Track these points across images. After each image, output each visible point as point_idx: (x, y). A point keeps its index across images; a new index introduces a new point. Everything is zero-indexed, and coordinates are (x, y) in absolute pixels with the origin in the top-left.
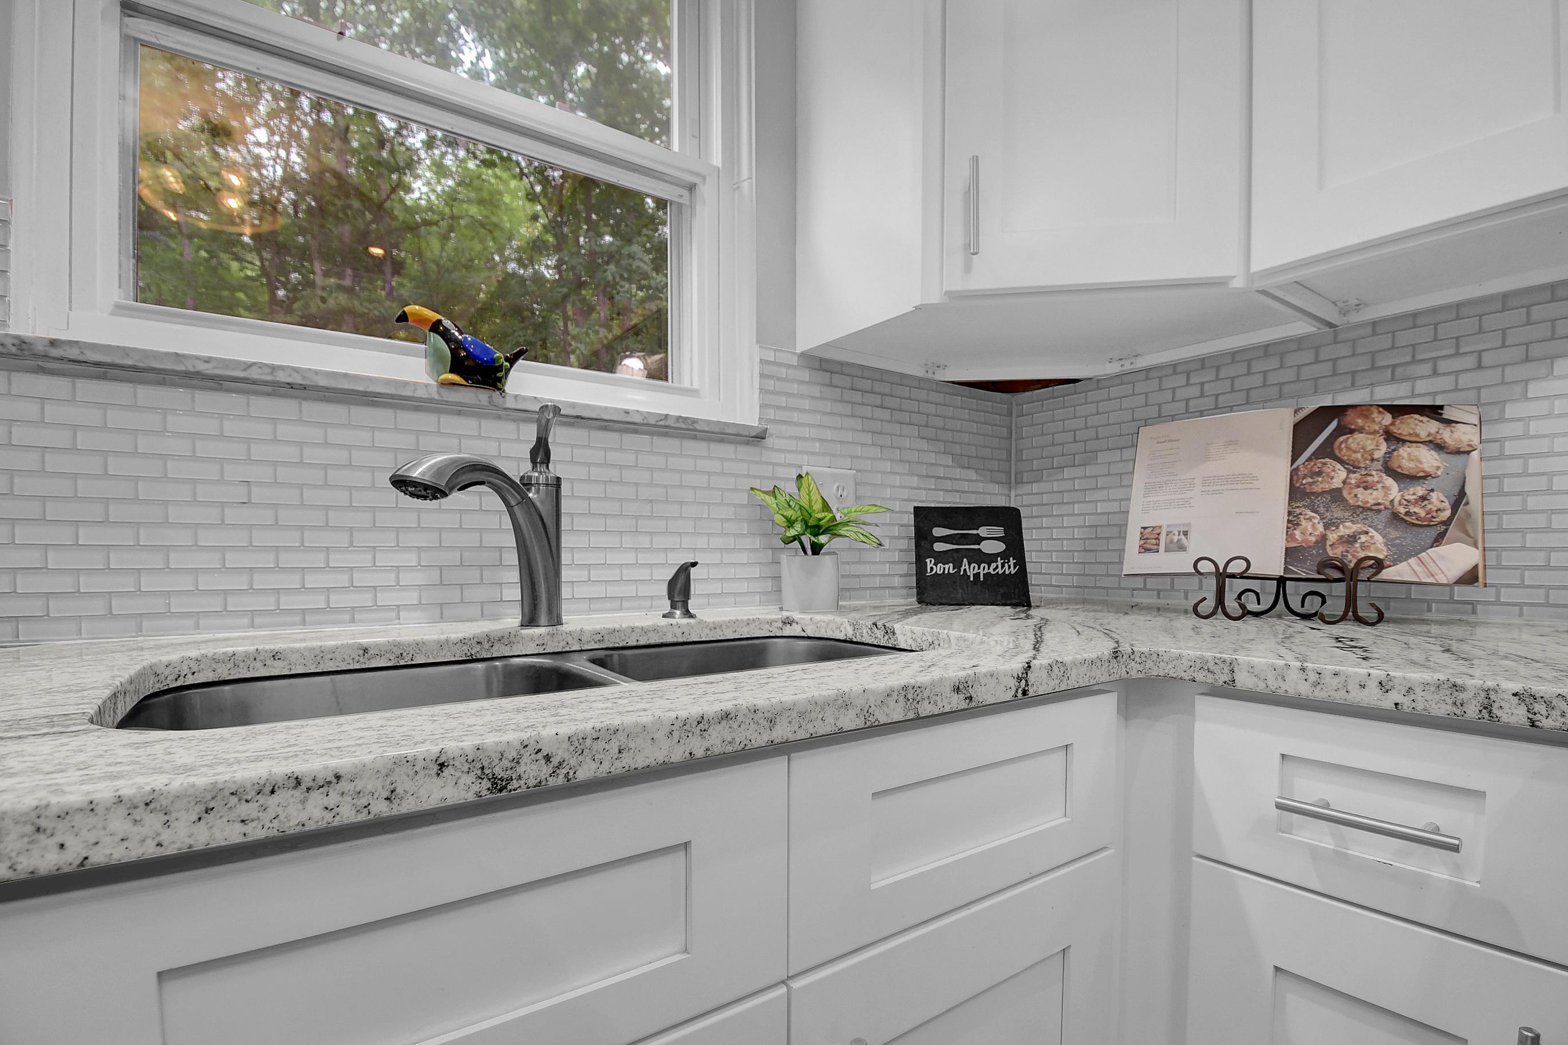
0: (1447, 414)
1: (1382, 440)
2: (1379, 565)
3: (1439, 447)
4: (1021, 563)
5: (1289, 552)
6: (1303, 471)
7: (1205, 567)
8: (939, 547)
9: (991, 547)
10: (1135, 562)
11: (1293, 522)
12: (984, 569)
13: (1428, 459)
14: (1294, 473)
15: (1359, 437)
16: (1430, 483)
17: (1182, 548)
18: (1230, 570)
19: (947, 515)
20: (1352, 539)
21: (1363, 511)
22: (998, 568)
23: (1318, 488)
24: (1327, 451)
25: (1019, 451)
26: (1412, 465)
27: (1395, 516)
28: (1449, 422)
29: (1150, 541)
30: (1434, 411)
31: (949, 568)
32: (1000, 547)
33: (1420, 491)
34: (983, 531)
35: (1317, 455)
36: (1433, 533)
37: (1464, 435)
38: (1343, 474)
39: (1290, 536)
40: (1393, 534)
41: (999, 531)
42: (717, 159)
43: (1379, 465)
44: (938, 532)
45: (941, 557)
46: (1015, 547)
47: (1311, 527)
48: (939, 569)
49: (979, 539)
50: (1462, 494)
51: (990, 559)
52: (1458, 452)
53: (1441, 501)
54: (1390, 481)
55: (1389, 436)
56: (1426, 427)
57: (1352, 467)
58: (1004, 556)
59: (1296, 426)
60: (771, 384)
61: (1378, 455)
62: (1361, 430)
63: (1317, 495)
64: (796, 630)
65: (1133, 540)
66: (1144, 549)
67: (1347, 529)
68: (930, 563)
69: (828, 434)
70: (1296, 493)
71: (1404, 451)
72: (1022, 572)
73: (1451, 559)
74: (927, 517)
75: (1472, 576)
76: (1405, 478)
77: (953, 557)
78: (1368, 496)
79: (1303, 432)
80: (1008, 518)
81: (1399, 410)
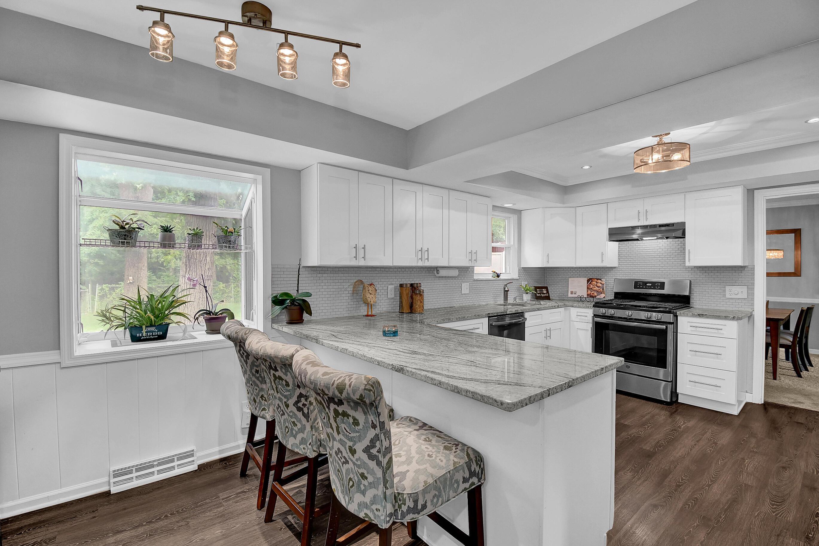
0: (602, 280)
2: (596, 296)
3: (601, 284)
5: (587, 295)
7: (579, 296)
8: (538, 292)
9: (544, 292)
10: (570, 295)
11: (587, 291)
12: (544, 295)
13: (600, 285)
14: (587, 286)
15: (593, 282)
16: (601, 287)
17: (576, 294)
18: (582, 297)
19: (539, 288)
20: (593, 293)
21: (594, 290)
24: (590, 283)
25: (546, 280)
27: (597, 291)
31: (540, 295)
32: (546, 292)
34: (543, 290)
37: (603, 282)
38: (592, 286)
39: (587, 293)
40: (597, 293)
41: (546, 290)
42: (512, 243)
43: (596, 285)
44: (538, 290)
45: (538, 294)
46: (548, 292)
47: (589, 292)
48: (538, 295)
49: (543, 291)
51: (545, 294)
52: (603, 284)
53: (601, 289)
55: (597, 282)
56: (600, 281)
60: (519, 272)
63: (590, 288)
66: (571, 294)
67: (593, 292)
69: (525, 277)
70: (588, 288)
71: (598, 284)
72: (549, 295)
73: (602, 296)
74: (536, 288)
75: (604, 297)
76: (598, 287)
77: (540, 293)
78: (595, 289)
79: (588, 281)
80: (546, 288)
81: (597, 279)
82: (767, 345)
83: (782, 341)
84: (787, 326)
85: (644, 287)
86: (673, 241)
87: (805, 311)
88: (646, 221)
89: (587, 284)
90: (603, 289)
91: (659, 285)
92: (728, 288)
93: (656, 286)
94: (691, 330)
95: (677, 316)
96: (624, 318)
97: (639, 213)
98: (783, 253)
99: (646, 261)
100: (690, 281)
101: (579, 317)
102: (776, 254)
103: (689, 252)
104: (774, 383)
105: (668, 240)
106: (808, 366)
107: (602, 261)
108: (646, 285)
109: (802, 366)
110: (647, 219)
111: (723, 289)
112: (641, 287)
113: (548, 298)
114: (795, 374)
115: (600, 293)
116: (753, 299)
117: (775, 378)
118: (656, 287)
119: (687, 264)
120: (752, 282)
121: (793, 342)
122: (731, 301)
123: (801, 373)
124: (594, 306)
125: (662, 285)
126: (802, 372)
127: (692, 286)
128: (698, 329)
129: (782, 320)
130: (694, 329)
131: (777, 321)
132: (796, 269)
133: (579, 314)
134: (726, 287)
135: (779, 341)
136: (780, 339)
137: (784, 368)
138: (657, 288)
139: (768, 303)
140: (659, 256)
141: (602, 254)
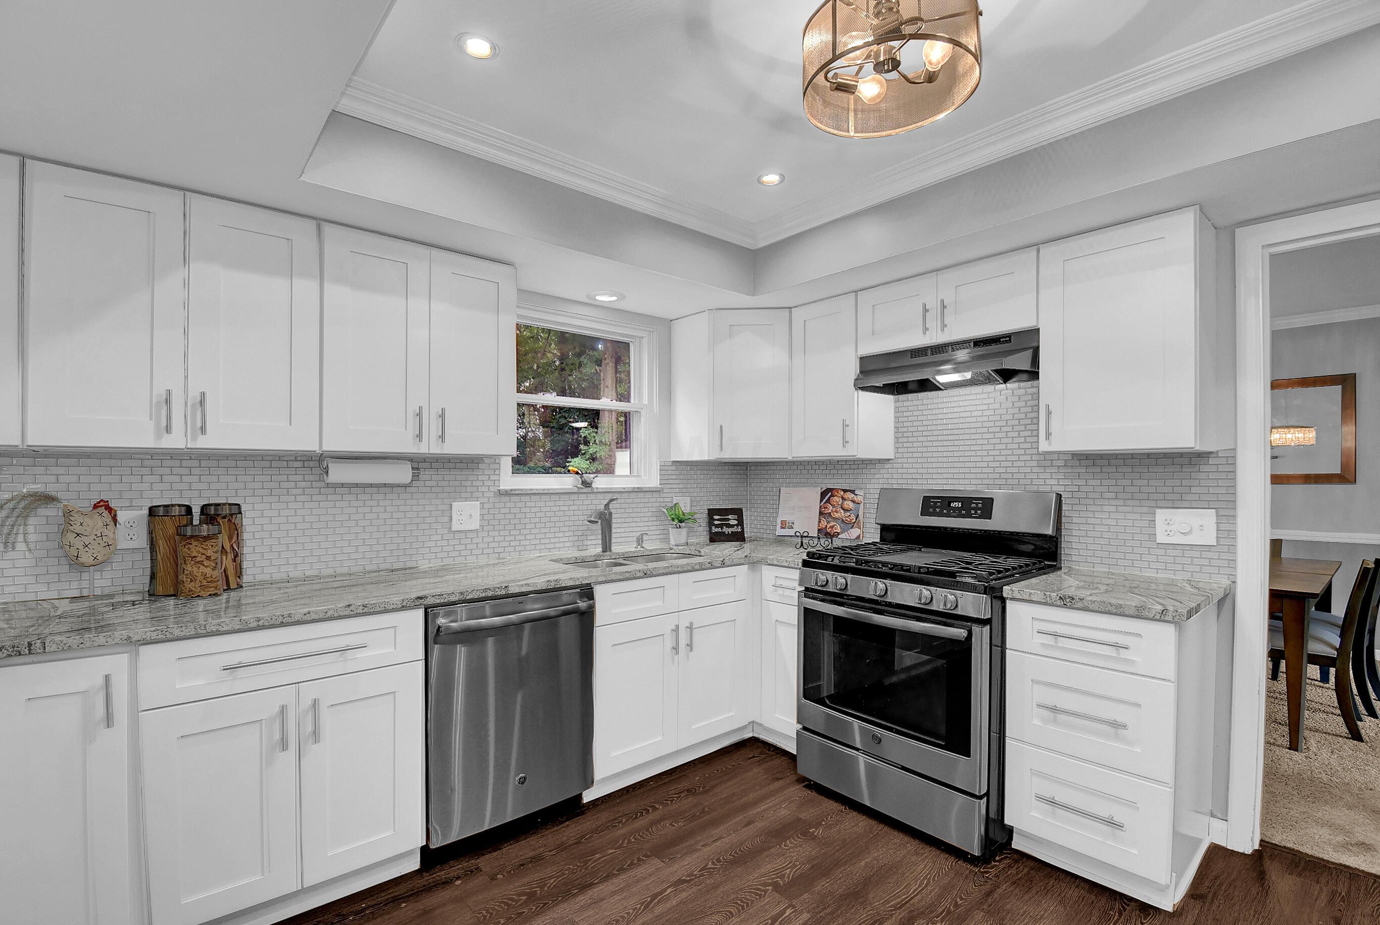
0: (856, 492)
1: (841, 499)
2: (838, 534)
3: (854, 502)
4: (743, 528)
5: (819, 530)
6: (822, 507)
7: (798, 534)
8: (716, 522)
9: (732, 523)
10: (780, 532)
11: (819, 522)
12: (730, 530)
13: (851, 505)
14: (820, 507)
15: (835, 497)
16: (851, 512)
17: (793, 528)
18: (804, 535)
19: (718, 512)
20: (832, 527)
21: (835, 519)
22: (734, 529)
23: (825, 512)
24: (828, 501)
26: (847, 506)
27: (843, 521)
28: (856, 495)
29: (784, 525)
30: (853, 492)
31: (719, 530)
32: (736, 522)
33: (849, 514)
34: (730, 517)
35: (826, 502)
36: (851, 526)
37: (859, 499)
38: (831, 508)
39: (819, 526)
40: (842, 525)
41: (736, 517)
42: (646, 402)
43: (840, 506)
44: (716, 517)
45: (717, 526)
46: (741, 522)
47: (824, 523)
48: (716, 531)
49: (729, 519)
50: (858, 515)
51: (732, 526)
52: (858, 503)
53: (853, 517)
54: (842, 511)
55: (843, 498)
56: (849, 495)
57: (833, 506)
58: (737, 525)
59: (821, 493)
60: (663, 472)
61: (840, 503)
62: (836, 496)
63: (825, 514)
64: (673, 551)
65: (779, 525)
66: (782, 528)
67: (832, 524)
68: (713, 528)
69: (681, 486)
70: (821, 513)
71: (846, 502)
72: (743, 530)
73: (855, 532)
74: (711, 512)
75: (858, 537)
76: (845, 510)
77: (721, 526)
78: (837, 515)
79: (823, 495)
80: (738, 512)
81: (845, 491)
82: (1275, 656)
83: (1314, 647)
84: (1324, 601)
85: (945, 511)
86: (1019, 388)
87: (1372, 571)
88: (943, 330)
89: (821, 501)
90: (857, 517)
91: (980, 505)
92: (1161, 515)
93: (973, 509)
94: (1042, 644)
95: (1003, 600)
96: (871, 601)
97: (926, 310)
98: (1314, 433)
99: (956, 443)
100: (1059, 496)
101: (780, 591)
102: (1301, 435)
103: (1049, 413)
104: (1291, 763)
105: (1012, 385)
106: (1374, 701)
107: (845, 442)
108: (950, 503)
109: (1362, 708)
110: (944, 326)
111: (1150, 517)
112: (938, 510)
113: (739, 537)
114: (1344, 730)
115: (848, 525)
116: (1232, 548)
117: (1294, 746)
118: (973, 512)
119: (1044, 446)
120: (1230, 498)
121: (1341, 650)
122: (1171, 552)
123: (1359, 723)
124: (806, 564)
125: (985, 507)
126: (1361, 720)
127: (1064, 507)
128: (1063, 642)
129: (1314, 596)
130: (1049, 640)
131: (1300, 599)
132: (1344, 466)
133: (779, 582)
134: (1158, 511)
135: (1307, 645)
136: (1307, 642)
137: (1317, 706)
138: (976, 513)
139: (1276, 546)
140: (986, 430)
141: (845, 426)
